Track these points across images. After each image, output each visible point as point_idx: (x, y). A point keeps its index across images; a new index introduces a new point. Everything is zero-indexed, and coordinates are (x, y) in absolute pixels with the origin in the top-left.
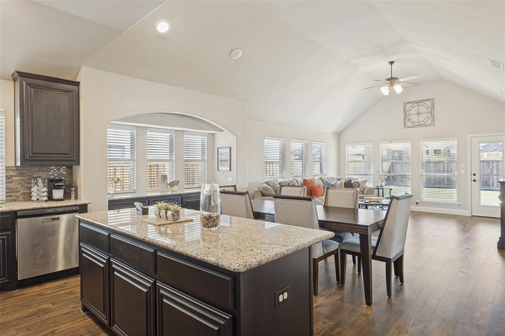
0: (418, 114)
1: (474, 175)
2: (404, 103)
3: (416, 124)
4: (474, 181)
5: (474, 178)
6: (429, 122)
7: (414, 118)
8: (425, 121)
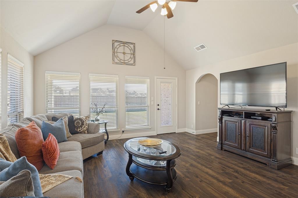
1: (158, 105)
2: (112, 40)
3: (122, 61)
4: (158, 109)
6: (132, 62)
7: (121, 56)
8: (129, 60)
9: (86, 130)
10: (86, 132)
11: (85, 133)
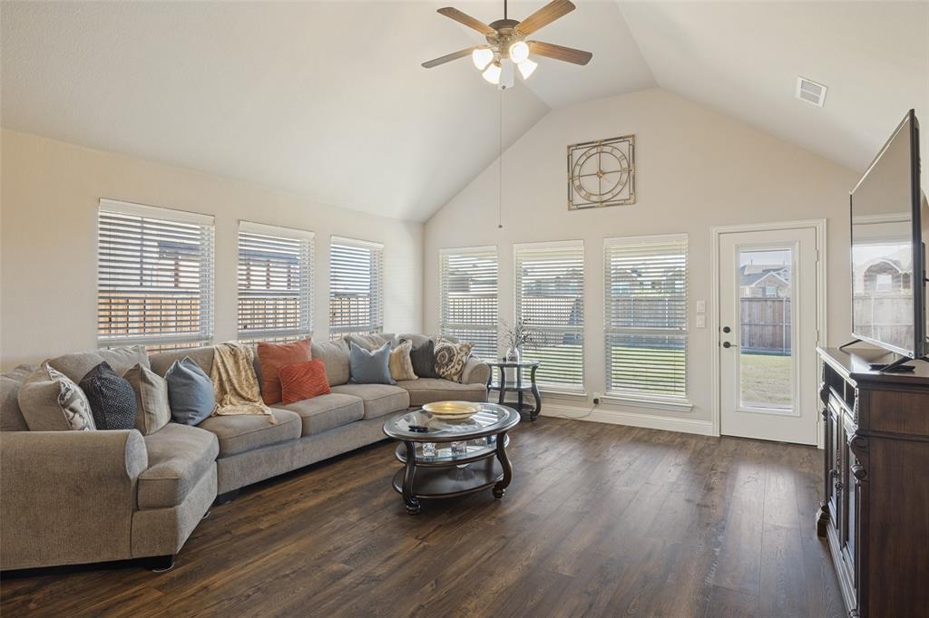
0: (601, 174)
1: (727, 330)
2: (569, 147)
3: (595, 198)
4: (727, 345)
5: (726, 337)
6: (625, 195)
7: (591, 184)
8: (615, 192)
9: (454, 375)
10: (455, 378)
11: (452, 380)
